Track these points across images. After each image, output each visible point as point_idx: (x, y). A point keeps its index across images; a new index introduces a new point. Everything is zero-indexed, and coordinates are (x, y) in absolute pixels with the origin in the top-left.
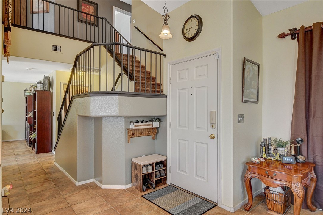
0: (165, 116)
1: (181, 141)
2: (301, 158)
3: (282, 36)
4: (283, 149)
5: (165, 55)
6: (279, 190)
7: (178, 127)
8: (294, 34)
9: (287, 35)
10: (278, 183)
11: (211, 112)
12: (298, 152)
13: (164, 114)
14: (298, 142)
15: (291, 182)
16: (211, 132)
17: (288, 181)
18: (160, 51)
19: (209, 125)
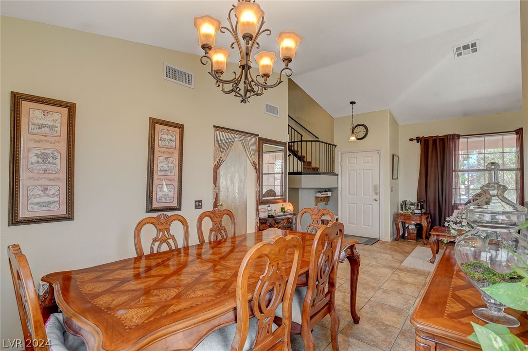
0: (337, 188)
1: (350, 204)
2: (423, 211)
3: (411, 140)
4: (413, 206)
5: (336, 146)
6: (413, 227)
7: (348, 195)
8: (418, 139)
9: (415, 139)
10: (413, 222)
11: (375, 186)
12: (422, 208)
13: (337, 187)
14: (422, 202)
15: (421, 220)
16: (375, 197)
17: (420, 220)
18: (317, 139)
19: (374, 193)
